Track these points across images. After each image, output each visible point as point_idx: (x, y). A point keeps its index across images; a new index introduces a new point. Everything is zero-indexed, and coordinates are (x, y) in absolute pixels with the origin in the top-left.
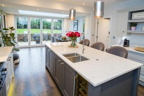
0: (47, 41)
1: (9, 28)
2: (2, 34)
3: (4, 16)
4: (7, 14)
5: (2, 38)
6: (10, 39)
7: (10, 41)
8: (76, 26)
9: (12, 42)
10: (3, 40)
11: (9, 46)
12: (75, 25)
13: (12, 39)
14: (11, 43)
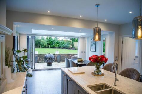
0: (59, 62)
1: (23, 50)
2: (16, 58)
3: (18, 36)
4: (20, 34)
5: (15, 62)
6: (23, 62)
7: (23, 64)
8: (94, 46)
9: (25, 65)
10: (16, 64)
11: (23, 71)
12: (93, 44)
13: (25, 63)
14: (24, 67)
